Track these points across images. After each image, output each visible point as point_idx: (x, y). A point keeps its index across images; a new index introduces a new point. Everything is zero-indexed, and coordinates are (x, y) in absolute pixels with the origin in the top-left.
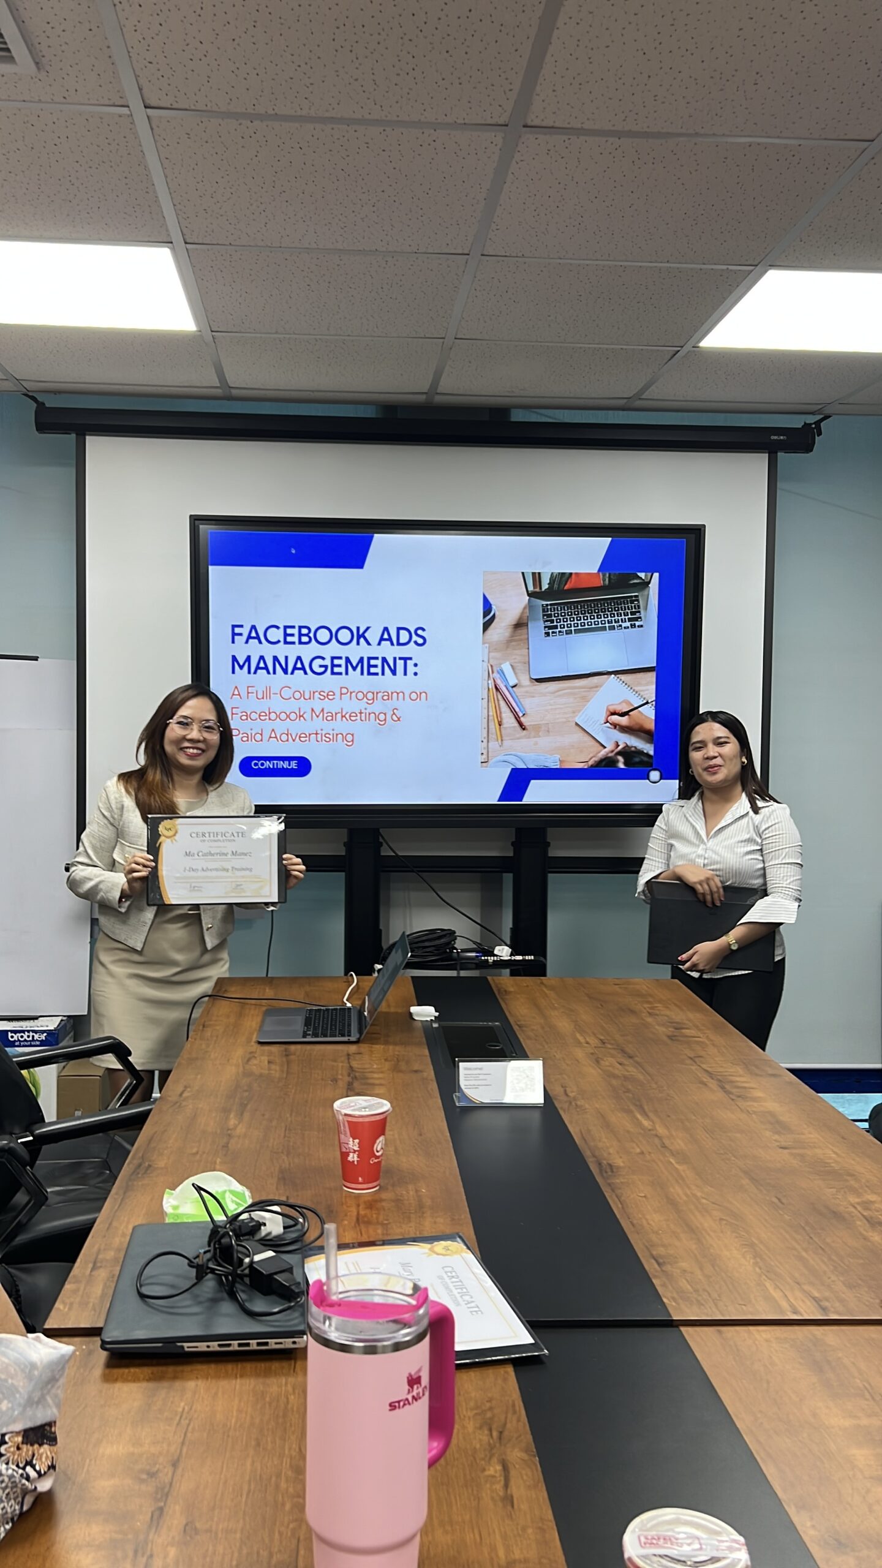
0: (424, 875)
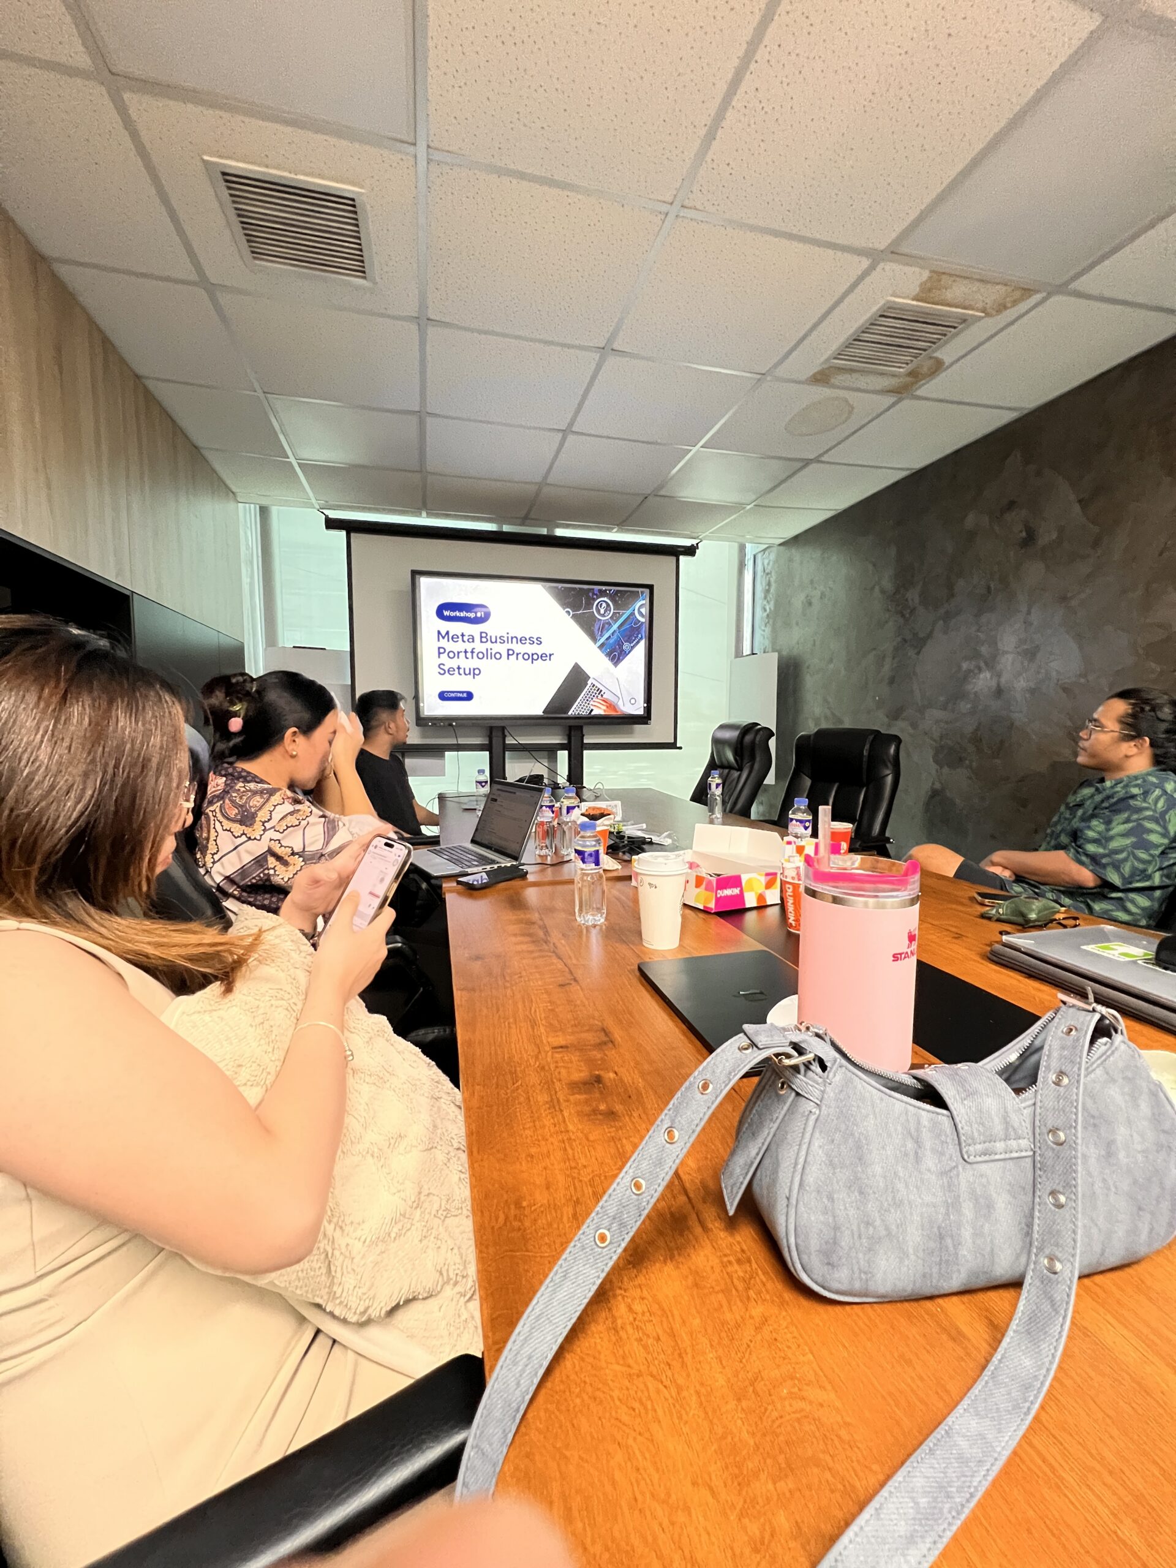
0: (533, 753)
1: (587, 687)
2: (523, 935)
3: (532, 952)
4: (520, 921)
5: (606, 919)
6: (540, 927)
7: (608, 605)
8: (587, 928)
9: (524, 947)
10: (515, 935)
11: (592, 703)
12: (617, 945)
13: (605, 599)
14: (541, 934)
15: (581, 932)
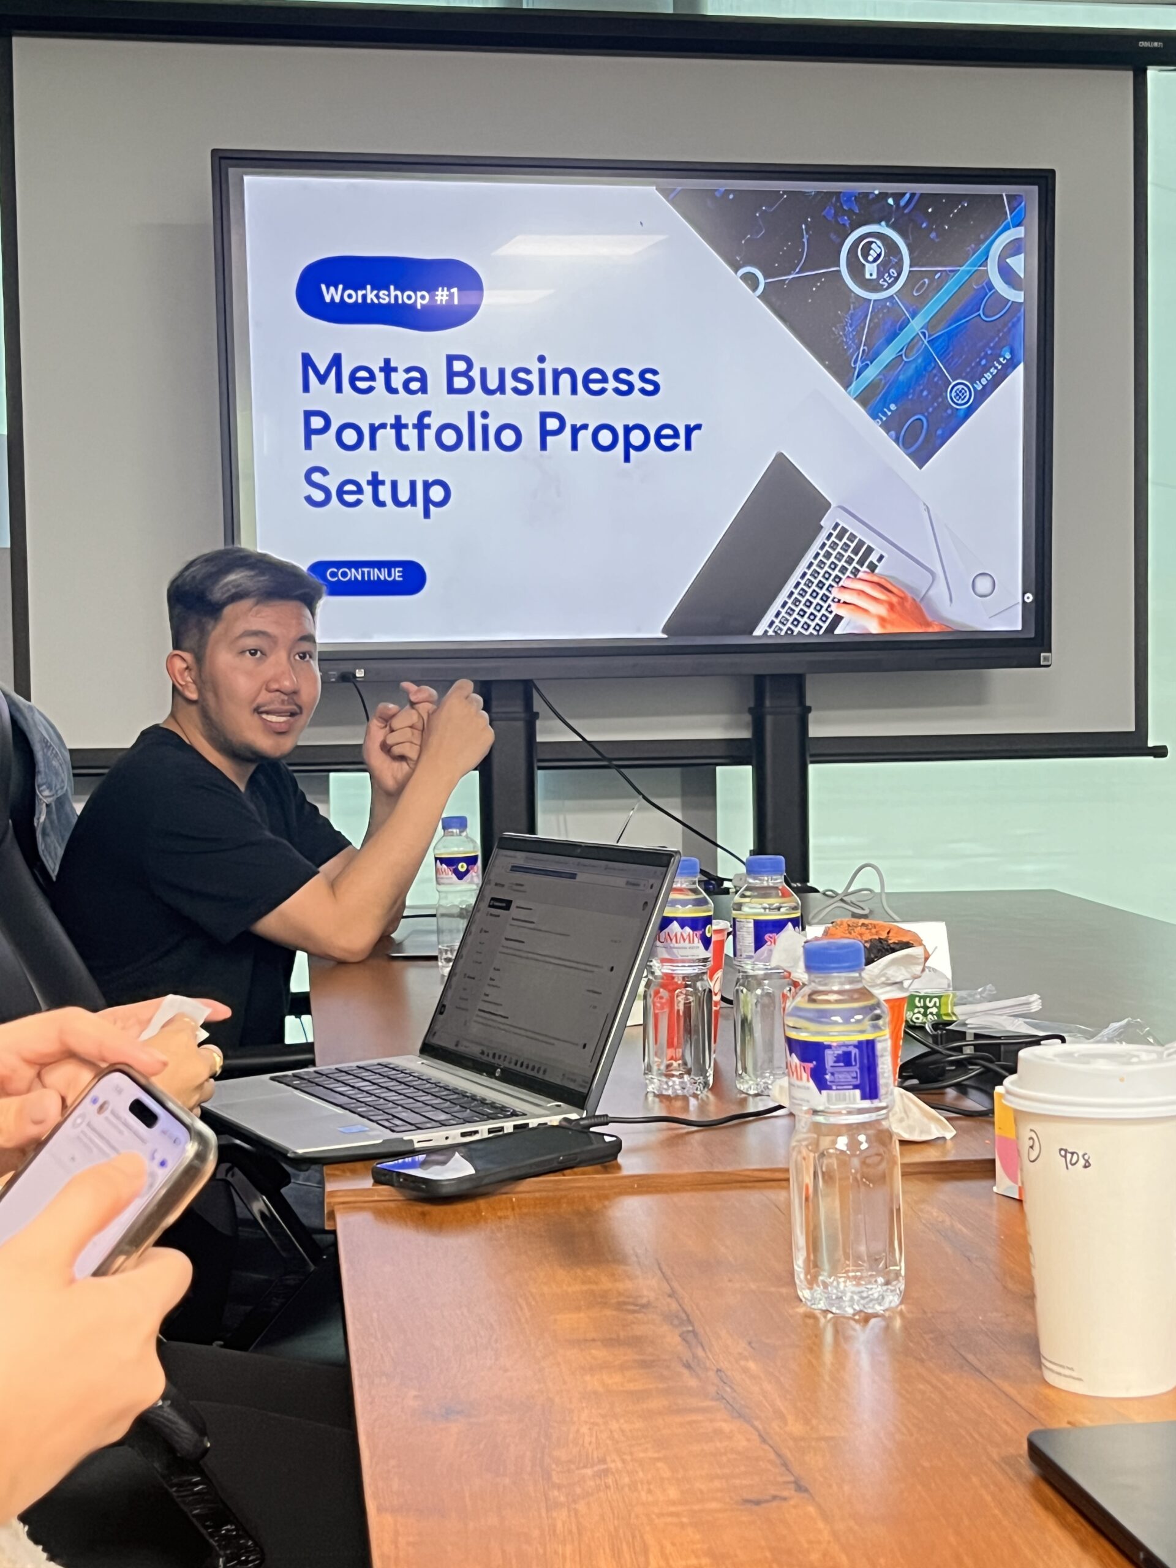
1: (821, 538)
2: (611, 1342)
3: (639, 1396)
4: (600, 1300)
5: (905, 1298)
6: (669, 1318)
7: (891, 248)
8: (839, 1324)
9: (614, 1380)
10: (582, 1343)
11: (835, 593)
12: (948, 1378)
13: (883, 228)
14: (671, 1339)
15: (817, 1336)
